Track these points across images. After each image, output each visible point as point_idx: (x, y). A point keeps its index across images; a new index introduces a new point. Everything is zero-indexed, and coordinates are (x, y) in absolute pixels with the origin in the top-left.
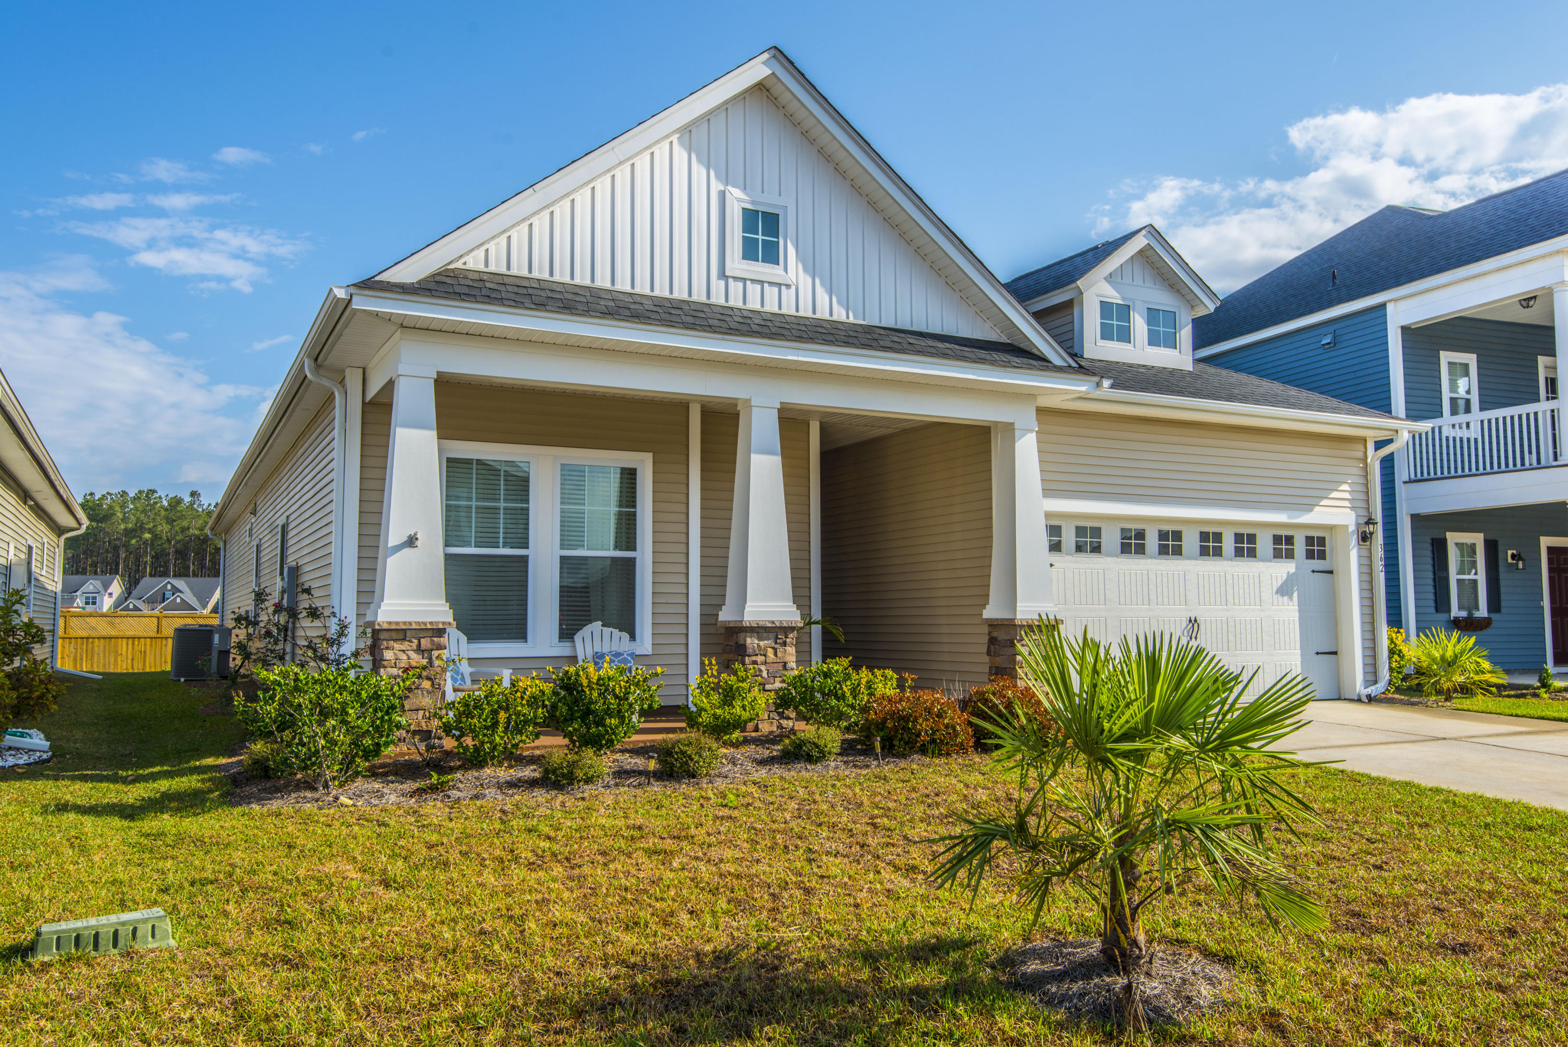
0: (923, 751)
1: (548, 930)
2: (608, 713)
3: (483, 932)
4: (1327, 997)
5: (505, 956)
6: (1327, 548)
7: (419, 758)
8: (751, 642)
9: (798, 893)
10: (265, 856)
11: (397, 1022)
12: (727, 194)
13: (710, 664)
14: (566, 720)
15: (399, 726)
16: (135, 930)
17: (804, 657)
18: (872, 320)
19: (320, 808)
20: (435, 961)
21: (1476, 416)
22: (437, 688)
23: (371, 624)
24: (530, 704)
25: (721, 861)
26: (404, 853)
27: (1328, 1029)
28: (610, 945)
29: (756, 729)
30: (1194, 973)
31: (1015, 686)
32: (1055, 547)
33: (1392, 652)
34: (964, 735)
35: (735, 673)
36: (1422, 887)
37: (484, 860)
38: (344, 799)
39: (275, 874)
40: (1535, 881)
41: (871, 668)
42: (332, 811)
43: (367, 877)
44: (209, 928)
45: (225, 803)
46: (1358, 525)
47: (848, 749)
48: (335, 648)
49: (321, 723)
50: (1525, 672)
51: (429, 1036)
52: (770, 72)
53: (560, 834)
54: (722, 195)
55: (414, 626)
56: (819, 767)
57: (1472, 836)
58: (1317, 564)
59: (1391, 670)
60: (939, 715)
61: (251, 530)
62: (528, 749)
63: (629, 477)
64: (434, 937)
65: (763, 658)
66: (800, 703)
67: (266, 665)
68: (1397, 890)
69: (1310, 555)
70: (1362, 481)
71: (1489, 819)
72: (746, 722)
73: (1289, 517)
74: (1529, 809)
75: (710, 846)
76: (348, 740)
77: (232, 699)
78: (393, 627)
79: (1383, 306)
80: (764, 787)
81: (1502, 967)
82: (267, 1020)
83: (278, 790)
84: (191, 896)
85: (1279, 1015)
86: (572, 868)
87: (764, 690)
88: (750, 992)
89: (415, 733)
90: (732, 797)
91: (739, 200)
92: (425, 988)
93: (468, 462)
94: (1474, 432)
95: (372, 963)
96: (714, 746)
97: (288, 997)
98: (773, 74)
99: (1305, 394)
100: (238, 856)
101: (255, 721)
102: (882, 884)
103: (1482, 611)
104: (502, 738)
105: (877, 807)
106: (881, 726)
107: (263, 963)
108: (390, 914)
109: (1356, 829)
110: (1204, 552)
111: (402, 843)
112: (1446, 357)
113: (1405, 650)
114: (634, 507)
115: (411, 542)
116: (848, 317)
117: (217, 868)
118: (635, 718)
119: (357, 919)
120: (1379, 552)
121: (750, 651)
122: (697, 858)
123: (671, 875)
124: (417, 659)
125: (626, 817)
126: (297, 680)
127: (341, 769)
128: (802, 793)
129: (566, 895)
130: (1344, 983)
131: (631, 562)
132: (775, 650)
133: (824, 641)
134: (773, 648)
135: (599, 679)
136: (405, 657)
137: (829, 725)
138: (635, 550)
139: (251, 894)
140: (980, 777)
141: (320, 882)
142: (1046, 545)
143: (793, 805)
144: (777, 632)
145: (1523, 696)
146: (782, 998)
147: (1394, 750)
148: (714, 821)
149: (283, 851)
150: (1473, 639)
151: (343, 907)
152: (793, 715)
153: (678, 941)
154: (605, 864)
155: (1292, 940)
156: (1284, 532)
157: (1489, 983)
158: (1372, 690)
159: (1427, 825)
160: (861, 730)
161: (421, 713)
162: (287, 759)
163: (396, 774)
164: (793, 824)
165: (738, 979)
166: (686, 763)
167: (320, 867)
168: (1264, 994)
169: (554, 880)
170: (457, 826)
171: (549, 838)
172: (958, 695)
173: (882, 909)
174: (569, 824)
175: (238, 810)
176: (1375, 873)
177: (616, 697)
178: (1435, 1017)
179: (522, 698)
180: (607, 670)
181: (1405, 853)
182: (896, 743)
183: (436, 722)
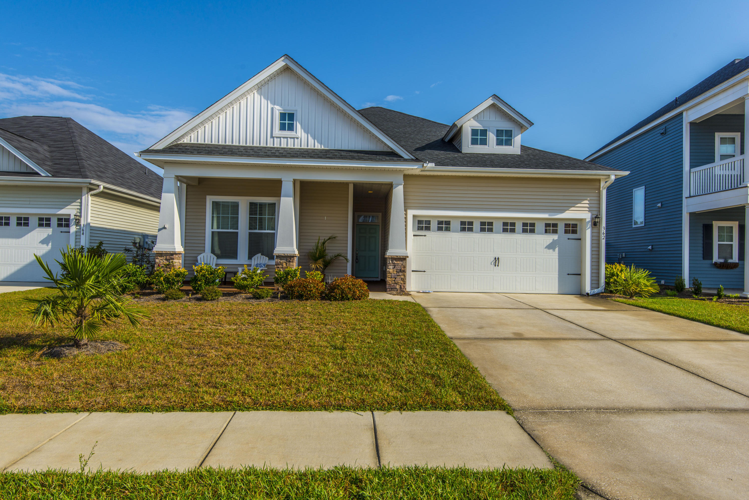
6: (578, 229)
8: (277, 261)
12: (274, 108)
18: (331, 147)
32: (427, 229)
46: (592, 218)
54: (272, 109)
55: (164, 252)
58: (571, 236)
65: (281, 266)
69: (567, 232)
70: (597, 198)
73: (549, 215)
78: (159, 252)
91: (278, 110)
110: (505, 230)
115: (165, 227)
116: (321, 147)
120: (605, 231)
132: (286, 263)
144: (290, 258)
156: (551, 222)
158: (596, 291)
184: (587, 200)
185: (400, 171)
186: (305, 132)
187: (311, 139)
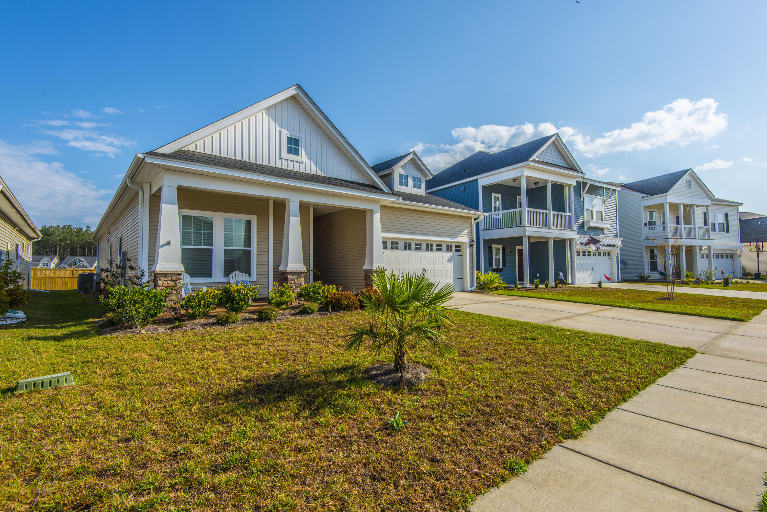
0: (344, 309)
1: (217, 371)
2: (241, 300)
3: (193, 373)
4: (456, 375)
5: (201, 381)
6: (461, 249)
7: (172, 317)
8: (290, 277)
9: (302, 355)
10: (111, 352)
11: (160, 405)
12: (282, 131)
13: (276, 284)
14: (225, 303)
15: (164, 306)
16: (58, 380)
17: (307, 281)
18: (330, 175)
19: (134, 335)
20: (175, 384)
21: (501, 212)
22: (178, 293)
23: (154, 272)
24: (212, 298)
25: (278, 346)
26: (165, 349)
27: (456, 384)
28: (238, 375)
29: (291, 304)
30: (420, 371)
31: (372, 289)
32: (385, 248)
33: (477, 278)
34: (357, 304)
35: (284, 287)
36: (482, 343)
37: (195, 349)
38: (143, 332)
39: (115, 358)
40: (511, 340)
41: (328, 285)
42: (138, 336)
43: (151, 357)
44: (89, 378)
45: (97, 334)
46: (469, 242)
47: (320, 310)
48: (140, 280)
49: (134, 306)
50: (511, 283)
51: (172, 409)
52: (296, 92)
53: (222, 340)
56: (311, 315)
57: (496, 329)
58: (458, 253)
59: (477, 283)
60: (349, 298)
61: (108, 240)
62: (212, 313)
63: (249, 223)
64: (175, 376)
65: (294, 282)
66: (306, 296)
67: (113, 286)
68: (476, 344)
69: (456, 250)
70: (470, 229)
71: (500, 324)
72: (287, 302)
73: (451, 239)
74: (510, 320)
75: (274, 341)
76: (144, 311)
77: (99, 298)
78: (162, 273)
79: (477, 180)
80: (293, 322)
81: (502, 364)
82: (111, 408)
83: (117, 329)
84: (82, 367)
85: (444, 381)
86: (226, 351)
87: (294, 292)
88: (285, 387)
89: (170, 308)
90: (282, 326)
91: (286, 134)
92: (171, 393)
93: (191, 217)
94: (500, 217)
95: (152, 386)
96: (277, 310)
97: (119, 400)
99: (456, 204)
100: (101, 353)
101: (108, 305)
102: (329, 350)
103: (501, 267)
104: (202, 309)
105: (329, 327)
106: (331, 302)
107: (110, 388)
108: (159, 369)
109: (466, 327)
110: (428, 249)
111: (164, 345)
112: (494, 195)
113: (481, 277)
114: (250, 233)
115: (168, 243)
116: (322, 174)
117: (92, 357)
118: (250, 301)
119: (148, 371)
120: (475, 250)
121: (289, 280)
122: (270, 346)
123: (261, 351)
124: (170, 283)
125: (246, 334)
126: (124, 291)
127: (142, 322)
128: (305, 324)
129: (224, 360)
130: (461, 371)
131: (249, 252)
133: (314, 276)
134: (297, 279)
135: (237, 289)
137: (315, 302)
138: (250, 247)
139: (106, 365)
140: (361, 317)
141: (133, 360)
142: (383, 247)
143: (302, 327)
144: (298, 274)
145: (510, 290)
146: (296, 387)
147: (477, 305)
148: (276, 334)
149: (119, 350)
150: (498, 275)
151: (141, 368)
152: (303, 300)
153: (262, 372)
154: (238, 349)
155: (448, 359)
156: (449, 244)
157: (499, 368)
158: (472, 289)
159: (484, 326)
160: (325, 304)
161: (173, 302)
162: (121, 318)
163: (163, 323)
164: (302, 333)
165: (281, 382)
166: (267, 316)
167: (133, 355)
168: (439, 376)
169: (220, 355)
170: (185, 339)
171: (218, 341)
172: (355, 292)
173: (329, 358)
174: (226, 337)
175: (102, 336)
176: (470, 340)
177: (243, 295)
178: (485, 379)
179: (210, 296)
180: (240, 286)
181: (479, 334)
182: (336, 307)
183: (178, 305)
184: (467, 230)
185: (379, 201)
187: (313, 167)
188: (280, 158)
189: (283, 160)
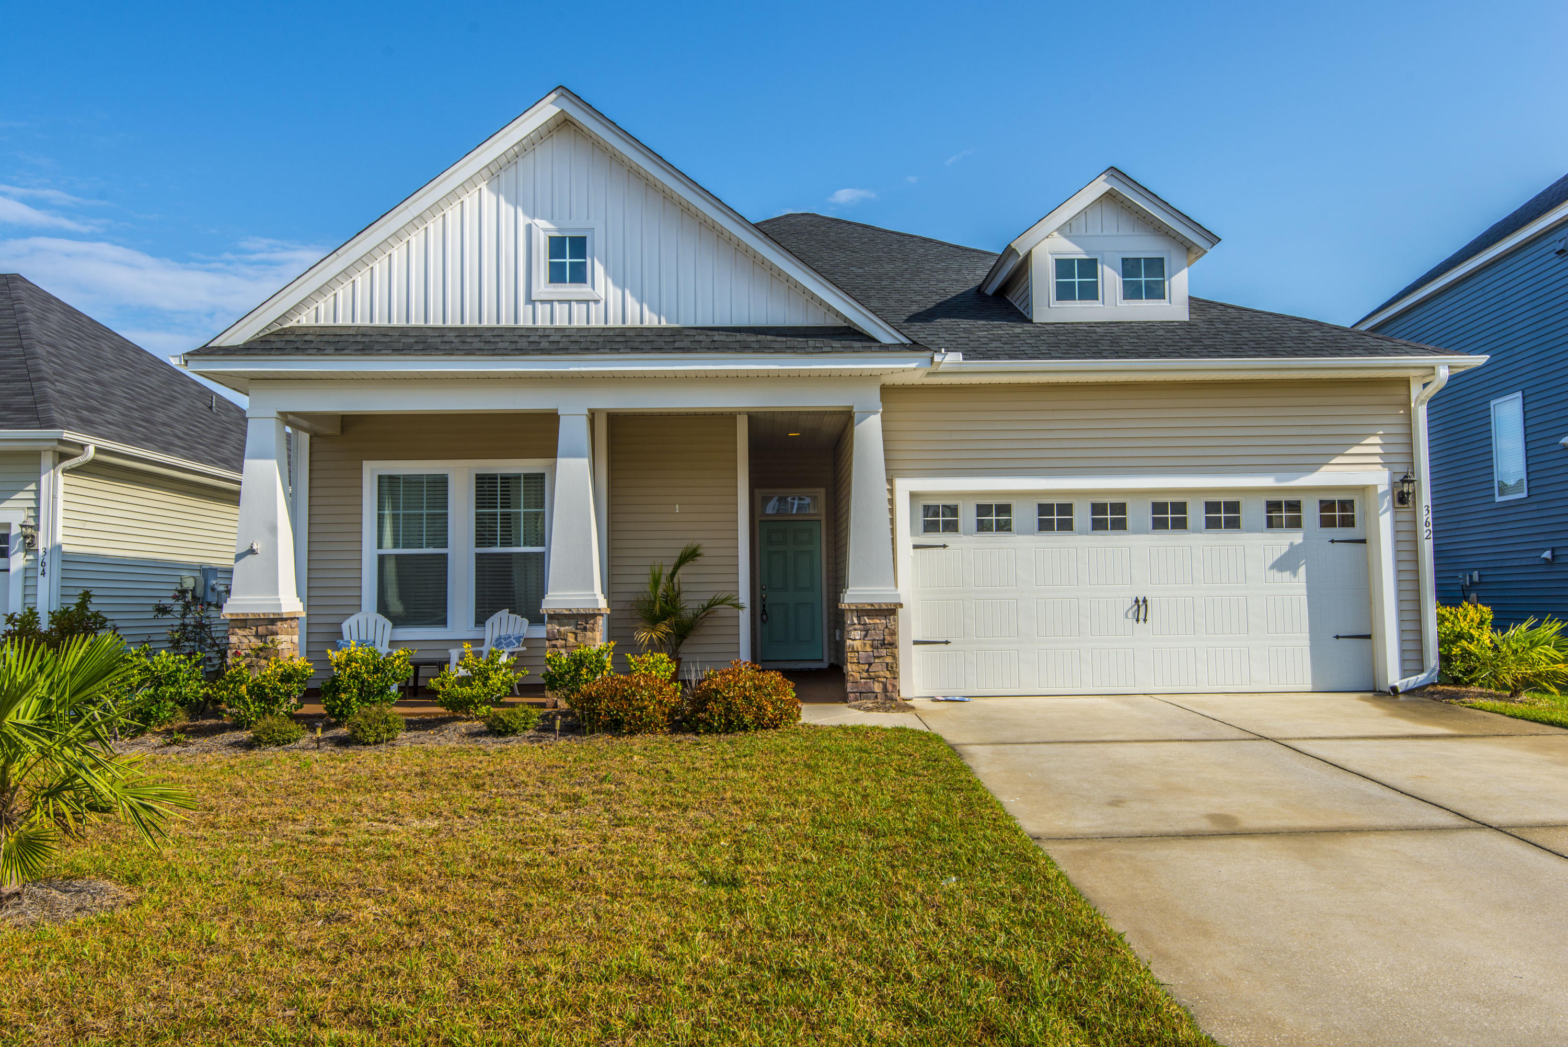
6: (1356, 514)
8: (551, 628)
12: (533, 226)
18: (687, 320)
32: (951, 528)
52: (559, 110)
54: (529, 228)
55: (250, 617)
58: (1339, 532)
65: (563, 642)
69: (1327, 522)
70: (1398, 429)
73: (1278, 480)
78: (234, 617)
91: (545, 230)
98: (562, 110)
110: (1159, 524)
115: (252, 550)
116: (660, 322)
120: (1427, 516)
121: (550, 636)
132: (576, 634)
134: (574, 633)
136: (247, 641)
156: (1283, 498)
184: (1375, 435)
185: (872, 377)
186: (615, 283)
187: (632, 305)
188: (530, 300)
189: (538, 305)
